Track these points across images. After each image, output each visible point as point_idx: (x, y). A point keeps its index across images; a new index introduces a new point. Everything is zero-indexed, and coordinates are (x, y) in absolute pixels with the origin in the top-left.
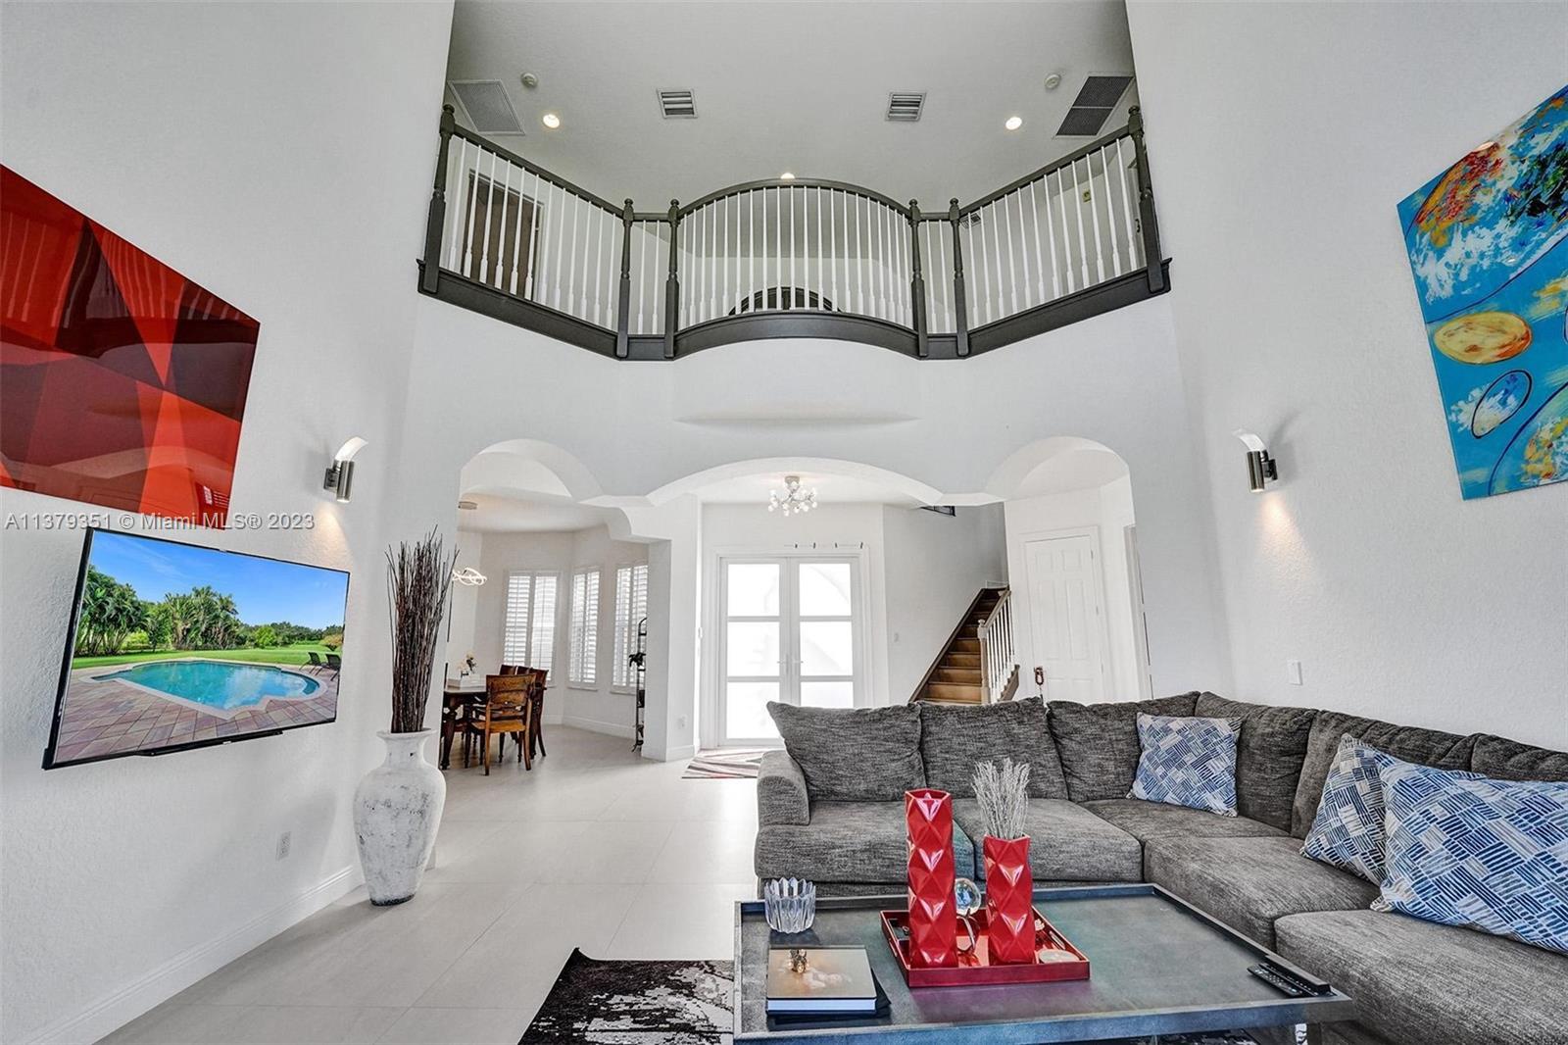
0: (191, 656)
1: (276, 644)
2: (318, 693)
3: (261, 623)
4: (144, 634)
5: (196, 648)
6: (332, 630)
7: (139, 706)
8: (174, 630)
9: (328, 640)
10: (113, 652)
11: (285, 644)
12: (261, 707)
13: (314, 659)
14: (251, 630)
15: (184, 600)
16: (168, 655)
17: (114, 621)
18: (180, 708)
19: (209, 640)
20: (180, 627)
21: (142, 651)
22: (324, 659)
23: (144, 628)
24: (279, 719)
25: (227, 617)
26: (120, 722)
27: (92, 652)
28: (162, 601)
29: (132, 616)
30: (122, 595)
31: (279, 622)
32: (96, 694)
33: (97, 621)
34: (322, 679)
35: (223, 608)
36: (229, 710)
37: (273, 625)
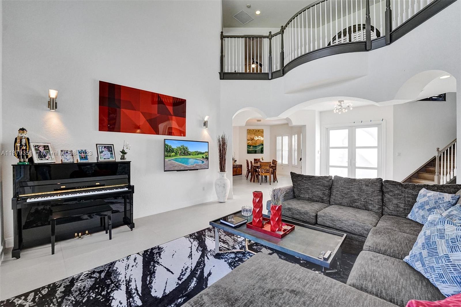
0: (182, 157)
1: (196, 155)
2: (204, 163)
3: (193, 151)
4: (174, 153)
5: (183, 156)
6: (206, 152)
7: (176, 165)
8: (179, 153)
9: (205, 154)
10: (170, 156)
11: (197, 155)
12: (195, 165)
13: (203, 157)
14: (191, 152)
15: (180, 147)
16: (178, 157)
17: (169, 151)
18: (182, 165)
19: (184, 154)
20: (180, 152)
21: (174, 156)
22: (205, 157)
23: (174, 152)
24: (198, 167)
25: (187, 150)
26: (173, 167)
27: (167, 156)
28: (176, 148)
29: (172, 151)
30: (170, 147)
31: (196, 151)
32: (169, 163)
33: (167, 151)
34: (205, 161)
35: (186, 149)
36: (189, 166)
37: (195, 151)
